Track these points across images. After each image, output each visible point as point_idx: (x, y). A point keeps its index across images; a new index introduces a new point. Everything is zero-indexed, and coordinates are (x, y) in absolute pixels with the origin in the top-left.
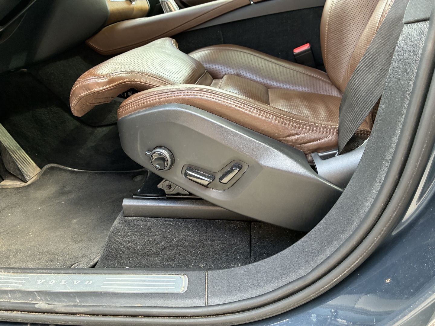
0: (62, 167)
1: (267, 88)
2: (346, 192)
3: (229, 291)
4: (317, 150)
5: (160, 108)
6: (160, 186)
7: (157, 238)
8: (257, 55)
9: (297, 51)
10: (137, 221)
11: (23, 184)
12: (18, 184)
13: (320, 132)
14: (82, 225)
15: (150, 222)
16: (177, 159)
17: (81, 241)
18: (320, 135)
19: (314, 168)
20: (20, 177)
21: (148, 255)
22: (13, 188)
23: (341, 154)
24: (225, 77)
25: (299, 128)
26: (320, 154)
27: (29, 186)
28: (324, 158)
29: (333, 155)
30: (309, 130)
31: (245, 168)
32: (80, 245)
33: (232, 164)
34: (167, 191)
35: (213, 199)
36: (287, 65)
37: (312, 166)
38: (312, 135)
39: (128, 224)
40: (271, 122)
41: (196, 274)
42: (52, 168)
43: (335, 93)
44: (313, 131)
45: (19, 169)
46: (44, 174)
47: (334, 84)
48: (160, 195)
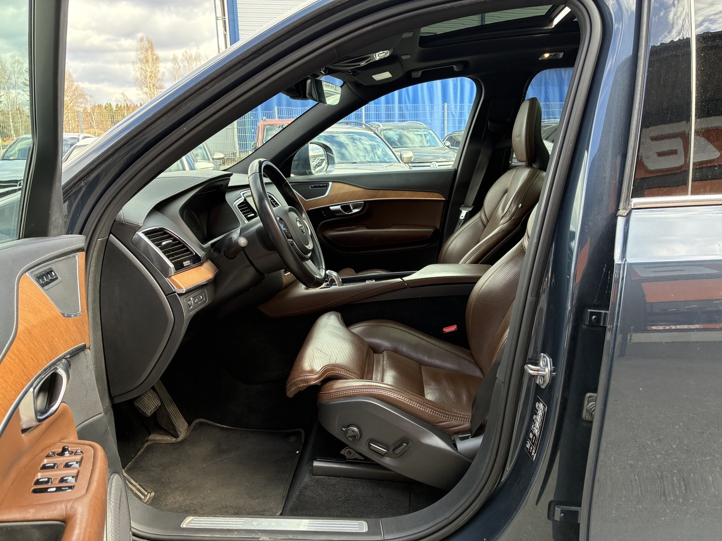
0: (210, 422)
1: (421, 363)
2: (474, 463)
3: (398, 530)
4: (458, 433)
5: (356, 399)
6: (342, 452)
7: (339, 493)
8: (412, 332)
9: (447, 330)
10: (324, 479)
11: (174, 440)
12: (169, 439)
13: (460, 420)
14: (253, 484)
15: (334, 480)
16: (364, 435)
17: (257, 498)
18: (460, 423)
19: (454, 446)
20: (172, 432)
21: (331, 508)
22: (168, 443)
23: (473, 436)
24: (385, 353)
25: (446, 417)
26: (459, 436)
27: (183, 441)
28: (463, 439)
29: (467, 438)
30: (453, 419)
31: (411, 444)
32: (257, 501)
33: (402, 440)
34: (348, 456)
35: (388, 464)
36: (437, 343)
37: (453, 444)
38: (454, 423)
39: (317, 481)
40: (428, 413)
41: (373, 520)
42: (201, 424)
43: (478, 373)
44: (455, 420)
45: (172, 424)
46: (194, 429)
47: (477, 364)
48: (342, 459)
